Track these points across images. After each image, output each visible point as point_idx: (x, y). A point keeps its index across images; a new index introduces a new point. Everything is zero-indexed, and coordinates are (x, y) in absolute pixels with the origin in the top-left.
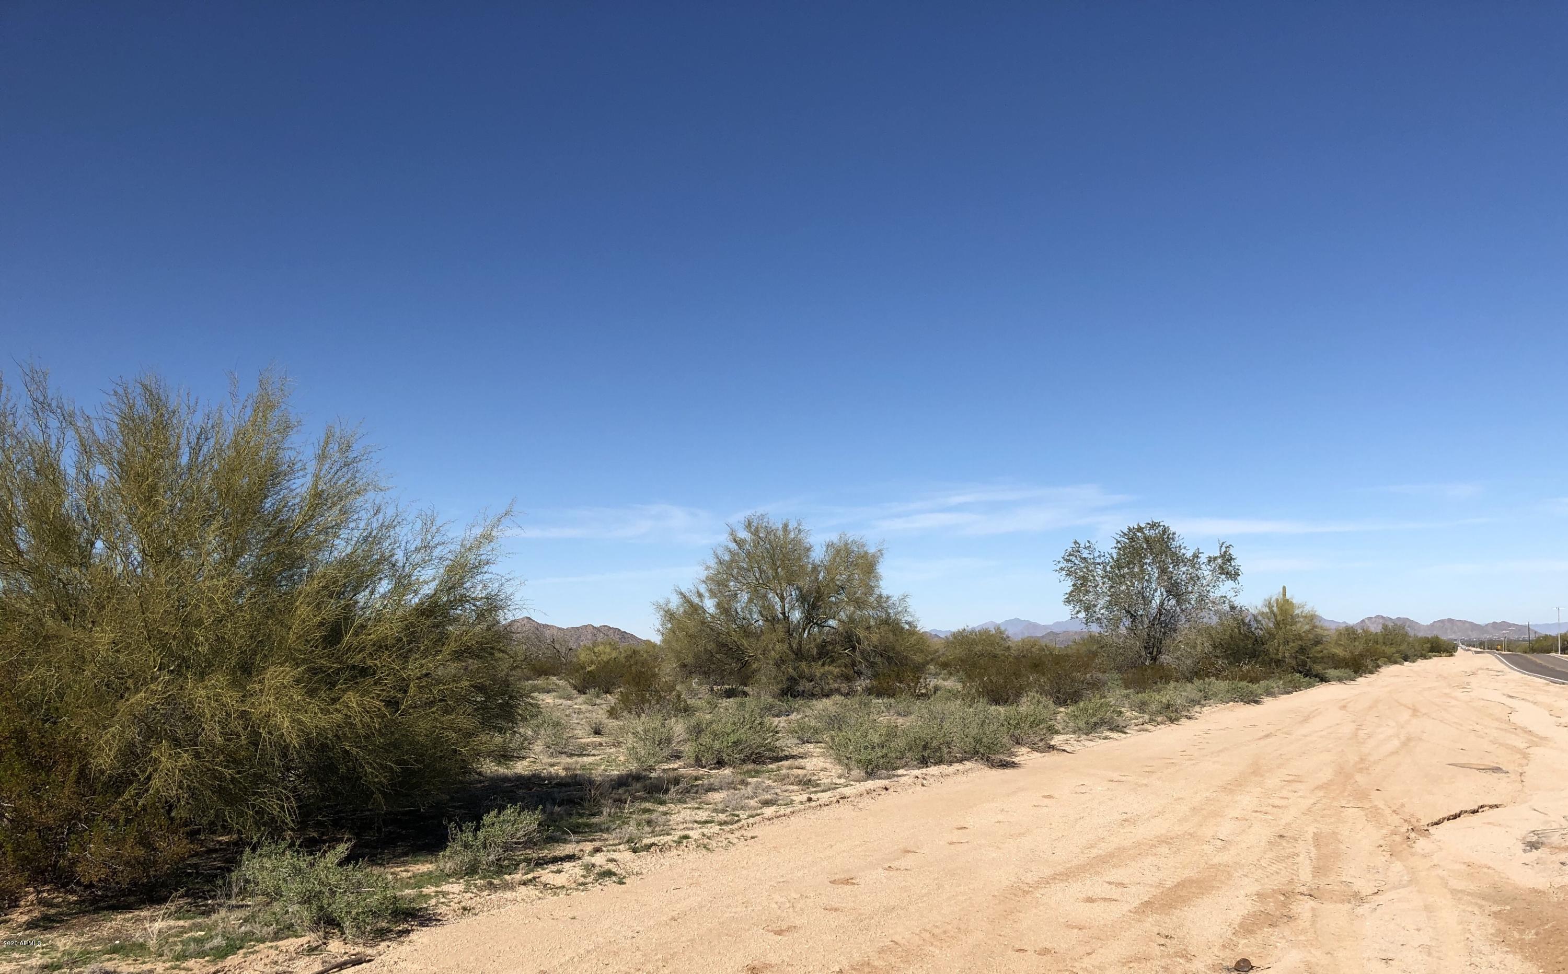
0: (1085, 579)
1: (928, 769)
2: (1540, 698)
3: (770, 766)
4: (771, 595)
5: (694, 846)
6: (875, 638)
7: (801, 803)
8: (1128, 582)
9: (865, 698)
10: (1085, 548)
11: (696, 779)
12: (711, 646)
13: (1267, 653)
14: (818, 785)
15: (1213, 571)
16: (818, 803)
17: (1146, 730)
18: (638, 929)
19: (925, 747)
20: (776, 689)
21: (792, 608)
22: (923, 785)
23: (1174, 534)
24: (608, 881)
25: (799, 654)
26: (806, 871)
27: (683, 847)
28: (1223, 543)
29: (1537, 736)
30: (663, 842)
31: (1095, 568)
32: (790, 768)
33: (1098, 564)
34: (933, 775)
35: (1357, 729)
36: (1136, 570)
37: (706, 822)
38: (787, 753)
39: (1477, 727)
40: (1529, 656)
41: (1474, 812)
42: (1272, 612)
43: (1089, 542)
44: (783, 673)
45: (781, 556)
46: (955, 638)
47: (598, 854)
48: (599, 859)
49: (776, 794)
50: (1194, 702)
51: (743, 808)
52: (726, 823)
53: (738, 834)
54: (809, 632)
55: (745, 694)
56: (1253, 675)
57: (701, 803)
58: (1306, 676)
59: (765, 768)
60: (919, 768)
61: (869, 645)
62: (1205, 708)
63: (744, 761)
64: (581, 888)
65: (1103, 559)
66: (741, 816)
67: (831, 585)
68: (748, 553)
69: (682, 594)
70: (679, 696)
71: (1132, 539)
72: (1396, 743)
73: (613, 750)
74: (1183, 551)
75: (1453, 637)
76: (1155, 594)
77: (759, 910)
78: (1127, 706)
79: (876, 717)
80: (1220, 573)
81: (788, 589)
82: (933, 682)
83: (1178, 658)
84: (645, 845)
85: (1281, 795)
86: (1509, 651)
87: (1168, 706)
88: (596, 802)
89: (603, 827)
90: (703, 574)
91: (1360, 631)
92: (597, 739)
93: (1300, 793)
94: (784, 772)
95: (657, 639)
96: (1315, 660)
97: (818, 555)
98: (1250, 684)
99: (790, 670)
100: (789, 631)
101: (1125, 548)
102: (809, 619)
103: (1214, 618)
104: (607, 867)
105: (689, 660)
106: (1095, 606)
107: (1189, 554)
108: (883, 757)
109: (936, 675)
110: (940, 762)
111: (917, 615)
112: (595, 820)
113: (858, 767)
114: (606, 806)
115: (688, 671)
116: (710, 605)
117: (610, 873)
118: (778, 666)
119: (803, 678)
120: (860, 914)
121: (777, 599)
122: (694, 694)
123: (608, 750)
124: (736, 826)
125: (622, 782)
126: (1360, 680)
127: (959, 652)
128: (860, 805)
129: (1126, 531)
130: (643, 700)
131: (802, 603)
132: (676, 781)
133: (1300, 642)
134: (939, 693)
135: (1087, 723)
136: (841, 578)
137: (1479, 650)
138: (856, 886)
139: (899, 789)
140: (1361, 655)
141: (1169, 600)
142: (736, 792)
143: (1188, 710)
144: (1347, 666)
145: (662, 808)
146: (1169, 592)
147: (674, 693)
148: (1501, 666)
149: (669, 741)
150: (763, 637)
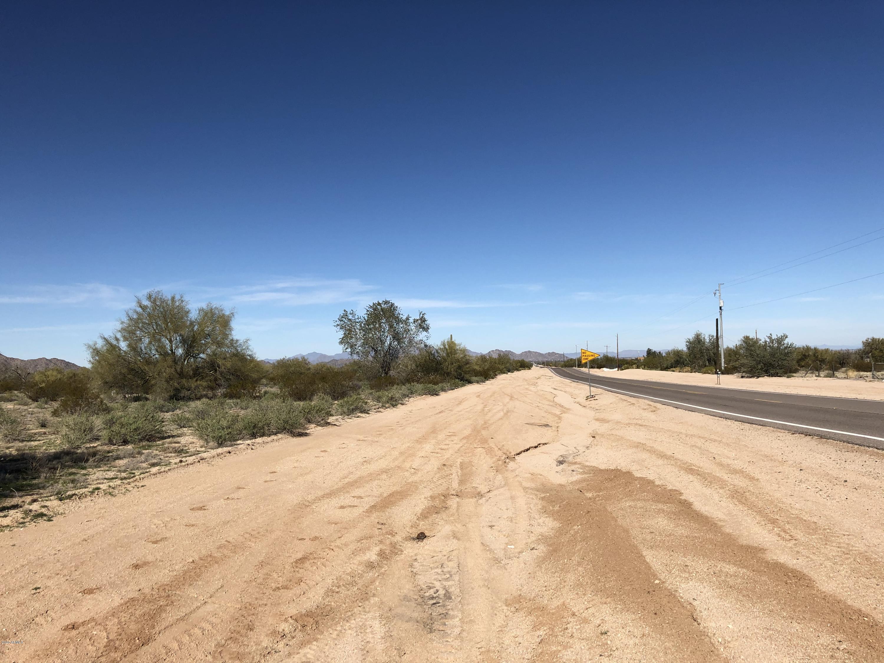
0: (350, 330)
1: (256, 440)
2: (568, 389)
3: (158, 442)
4: (163, 339)
5: (103, 494)
6: (229, 365)
7: (176, 464)
8: (373, 332)
9: (222, 400)
10: (350, 314)
11: (109, 452)
12: (124, 371)
13: (442, 369)
14: (187, 452)
15: (416, 327)
16: (186, 463)
17: (380, 412)
18: (59, 548)
19: (254, 427)
20: (167, 396)
21: (177, 347)
22: (252, 449)
23: (397, 307)
24: (40, 520)
25: (181, 375)
26: (175, 504)
27: (95, 495)
28: (421, 312)
29: (565, 408)
30: (81, 493)
31: (356, 325)
32: (171, 443)
33: (357, 322)
34: (259, 443)
35: (484, 407)
36: (377, 326)
37: (113, 478)
38: (170, 434)
39: (539, 405)
40: (563, 369)
41: (536, 447)
42: (445, 348)
43: (352, 310)
44: (171, 386)
45: (170, 316)
46: (279, 363)
47: (35, 503)
48: (35, 507)
49: (160, 459)
50: (405, 396)
51: (137, 469)
52: (125, 478)
53: (133, 485)
54: (188, 360)
55: (147, 399)
56: (435, 380)
57: (110, 467)
58: (461, 380)
59: (154, 443)
60: (251, 439)
61: (225, 368)
62: (411, 399)
63: (141, 440)
64: (21, 525)
65: (360, 320)
66: (136, 474)
67: (202, 333)
68: (149, 314)
69: (105, 338)
70: (102, 402)
71: (375, 310)
72: (502, 414)
73: (53, 436)
74: (401, 316)
75: (531, 360)
76: (387, 339)
77: (143, 530)
78: (371, 399)
79: (227, 410)
80: (420, 328)
81: (174, 336)
82: (263, 389)
83: (398, 373)
84: (69, 495)
85: (445, 443)
86: (555, 366)
87: (392, 398)
88: (37, 471)
89: (40, 485)
90: (119, 326)
91: (488, 357)
92: (43, 430)
93: (455, 442)
94: (166, 445)
95: (88, 366)
96: (466, 373)
97: (194, 315)
98: (434, 386)
99: (175, 384)
100: (175, 361)
101: (371, 314)
102: (188, 353)
103: (417, 351)
104: (40, 511)
105: (110, 379)
106: (356, 345)
107: (404, 318)
108: (228, 434)
109: (266, 385)
110: (263, 435)
111: (254, 351)
112: (34, 482)
113: (213, 441)
114: (43, 472)
115: (108, 385)
116: (123, 345)
117: (42, 515)
118: (167, 382)
119: (184, 389)
120: (207, 527)
121: (167, 342)
122: (113, 400)
123: (50, 437)
124: (132, 480)
125: (57, 456)
126: (487, 382)
127: (281, 372)
128: (213, 463)
129: (372, 305)
130: (77, 404)
131: (183, 344)
132: (94, 454)
133: (459, 363)
134: (267, 395)
135: (348, 409)
136: (208, 330)
137: (542, 366)
138: (206, 511)
139: (237, 452)
140: (488, 370)
141: (394, 342)
142: (135, 459)
143: (402, 400)
144: (482, 375)
145: (84, 472)
146: (394, 338)
147: (99, 400)
148: (551, 374)
149: (91, 429)
150: (158, 365)
